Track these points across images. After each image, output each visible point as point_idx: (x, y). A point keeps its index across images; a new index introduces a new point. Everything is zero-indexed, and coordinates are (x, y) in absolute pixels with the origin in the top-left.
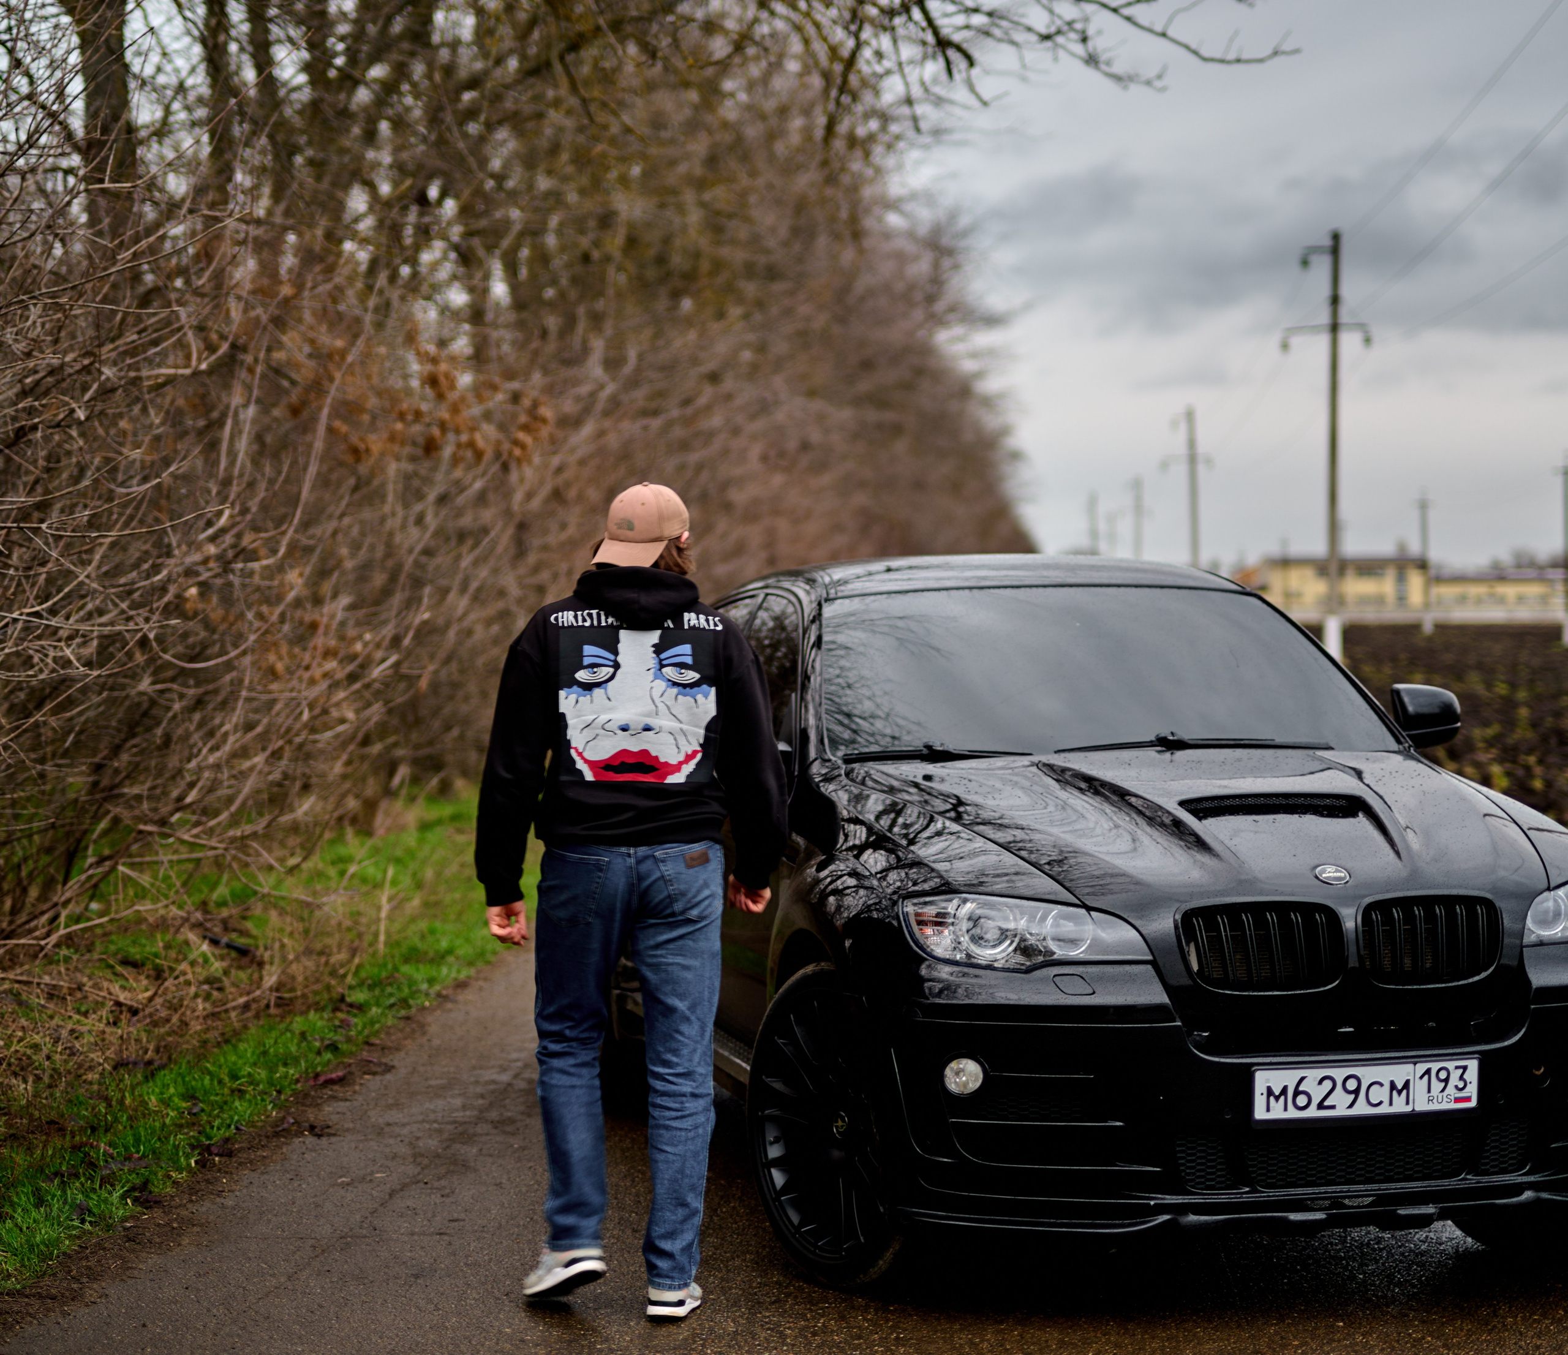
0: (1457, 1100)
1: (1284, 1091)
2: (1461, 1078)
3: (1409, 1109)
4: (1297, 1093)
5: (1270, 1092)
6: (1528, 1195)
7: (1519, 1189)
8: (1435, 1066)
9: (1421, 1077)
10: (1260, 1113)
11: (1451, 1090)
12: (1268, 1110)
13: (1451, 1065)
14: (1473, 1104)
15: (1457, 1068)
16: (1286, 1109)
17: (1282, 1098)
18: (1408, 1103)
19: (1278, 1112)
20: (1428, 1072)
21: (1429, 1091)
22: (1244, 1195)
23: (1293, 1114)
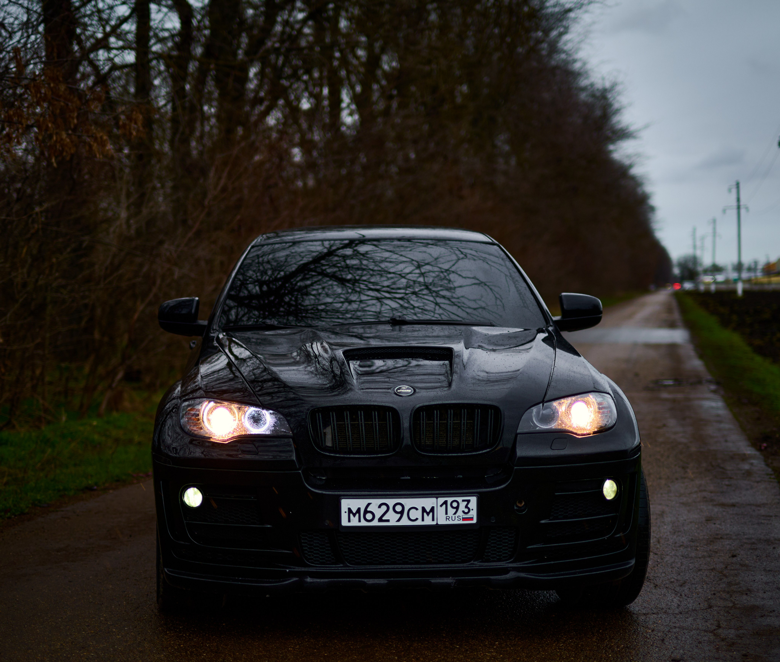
0: (464, 519)
1: (359, 510)
2: (466, 507)
3: (434, 523)
4: (366, 512)
5: (350, 511)
6: (512, 575)
7: (506, 571)
8: (450, 500)
9: (441, 506)
10: (345, 522)
11: (460, 513)
12: (349, 521)
13: (459, 499)
14: (475, 521)
15: (463, 501)
16: (360, 521)
17: (357, 515)
18: (433, 520)
19: (355, 522)
20: (445, 503)
21: (446, 513)
22: (339, 568)
23: (364, 523)
